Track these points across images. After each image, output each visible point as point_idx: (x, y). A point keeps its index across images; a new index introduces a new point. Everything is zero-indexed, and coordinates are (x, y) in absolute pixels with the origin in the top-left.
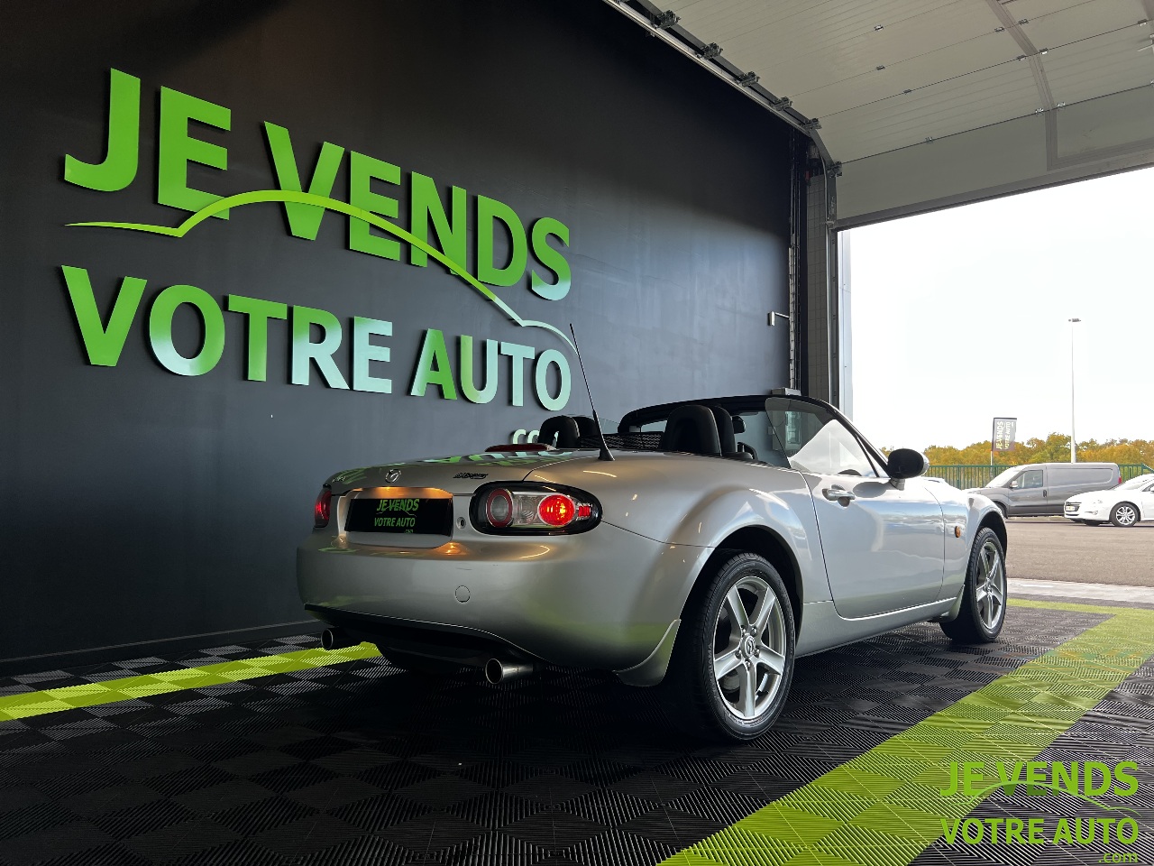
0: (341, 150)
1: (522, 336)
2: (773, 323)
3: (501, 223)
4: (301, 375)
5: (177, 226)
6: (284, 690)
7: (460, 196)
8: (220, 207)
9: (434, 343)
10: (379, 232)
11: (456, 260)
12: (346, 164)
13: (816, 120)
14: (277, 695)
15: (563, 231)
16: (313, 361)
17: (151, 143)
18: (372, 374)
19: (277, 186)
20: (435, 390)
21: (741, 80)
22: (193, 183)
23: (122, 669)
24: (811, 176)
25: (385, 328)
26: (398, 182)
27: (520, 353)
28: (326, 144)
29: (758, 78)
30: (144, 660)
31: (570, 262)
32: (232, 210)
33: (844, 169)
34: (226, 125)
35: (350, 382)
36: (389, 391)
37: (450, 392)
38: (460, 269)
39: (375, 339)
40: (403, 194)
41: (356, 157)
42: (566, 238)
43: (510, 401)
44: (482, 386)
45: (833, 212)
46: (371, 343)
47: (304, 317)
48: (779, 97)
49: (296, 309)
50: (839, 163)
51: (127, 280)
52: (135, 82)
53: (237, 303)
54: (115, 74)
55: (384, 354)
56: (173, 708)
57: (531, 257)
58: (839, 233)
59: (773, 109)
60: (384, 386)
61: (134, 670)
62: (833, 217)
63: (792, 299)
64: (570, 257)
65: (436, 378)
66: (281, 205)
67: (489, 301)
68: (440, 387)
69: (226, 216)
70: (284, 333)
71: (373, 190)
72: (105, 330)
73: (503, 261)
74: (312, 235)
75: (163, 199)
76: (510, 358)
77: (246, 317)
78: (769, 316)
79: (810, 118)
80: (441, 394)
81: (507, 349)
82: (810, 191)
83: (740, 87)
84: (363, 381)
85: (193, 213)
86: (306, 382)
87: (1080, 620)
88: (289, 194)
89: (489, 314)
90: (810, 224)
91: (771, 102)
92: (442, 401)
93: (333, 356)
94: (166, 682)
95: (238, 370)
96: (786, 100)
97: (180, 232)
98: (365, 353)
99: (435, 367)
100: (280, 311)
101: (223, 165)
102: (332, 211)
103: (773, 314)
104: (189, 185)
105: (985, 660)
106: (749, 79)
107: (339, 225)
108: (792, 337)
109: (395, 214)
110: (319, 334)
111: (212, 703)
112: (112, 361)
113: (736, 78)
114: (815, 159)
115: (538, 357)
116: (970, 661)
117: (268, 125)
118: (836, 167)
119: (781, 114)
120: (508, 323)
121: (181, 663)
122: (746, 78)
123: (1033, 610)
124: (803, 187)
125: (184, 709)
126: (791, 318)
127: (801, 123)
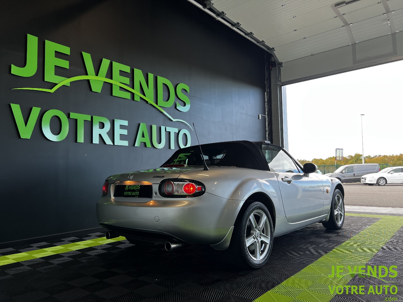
0: (109, 61)
1: (174, 125)
2: (260, 119)
3: (165, 85)
4: (96, 140)
5: (51, 89)
6: (92, 253)
7: (151, 76)
8: (67, 82)
9: (143, 128)
10: (123, 89)
11: (150, 98)
12: (111, 66)
13: (273, 48)
14: (90, 255)
15: (187, 88)
16: (100, 135)
17: (42, 60)
18: (121, 139)
19: (87, 74)
20: (143, 145)
21: (247, 35)
22: (56, 74)
23: (33, 247)
24: (272, 67)
25: (125, 123)
26: (129, 72)
27: (173, 131)
28: (104, 59)
29: (253, 34)
30: (41, 243)
31: (190, 98)
32: (71, 83)
33: (283, 65)
34: (69, 53)
35: (113, 142)
36: (127, 145)
37: (149, 145)
38: (151, 101)
39: (122, 127)
40: (131, 76)
41: (114, 63)
42: (188, 91)
43: (170, 147)
44: (160, 142)
45: (280, 80)
46: (121, 128)
47: (97, 120)
48: (261, 41)
49: (94, 117)
50: (282, 63)
51: (34, 108)
52: (36, 39)
53: (73, 115)
54: (29, 36)
55: (125, 132)
56: (51, 261)
57: (176, 97)
58: (282, 87)
59: (259, 45)
60: (125, 143)
61: (37, 247)
62: (280, 81)
63: (266, 110)
64: (190, 97)
65: (144, 140)
66: (88, 81)
67: (162, 112)
68: (145, 143)
69: (69, 85)
70: (89, 125)
71: (120, 75)
72: (26, 126)
73: (167, 99)
74: (99, 90)
75: (46, 79)
76: (170, 132)
77: (76, 120)
78: (259, 116)
79: (271, 47)
80: (145, 145)
81: (168, 129)
82: (272, 72)
83: (247, 37)
84: (118, 142)
85: (57, 84)
86: (98, 142)
87: (370, 220)
88: (91, 77)
89: (162, 117)
90: (272, 84)
91: (258, 42)
92: (146, 148)
93: (107, 133)
94: (49, 251)
95: (74, 139)
96: (263, 41)
97: (52, 91)
98: (118, 132)
99: (143, 136)
100: (88, 118)
101: (68, 67)
102: (106, 82)
103: (260, 115)
104: (55, 74)
105: (338, 236)
106: (250, 34)
107: (109, 87)
108: (267, 123)
109: (129, 83)
110: (102, 126)
111: (66, 259)
112: (28, 136)
113: (246, 34)
114: (273, 62)
115: (179, 132)
116: (333, 236)
117: (83, 53)
118: (280, 64)
119: (262, 46)
120: (169, 120)
121: (54, 244)
122: (249, 34)
123: (353, 217)
124: (270, 71)
125: (56, 262)
126: (266, 116)
127: (268, 49)
